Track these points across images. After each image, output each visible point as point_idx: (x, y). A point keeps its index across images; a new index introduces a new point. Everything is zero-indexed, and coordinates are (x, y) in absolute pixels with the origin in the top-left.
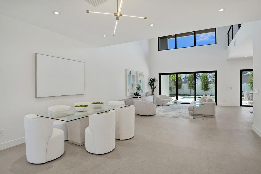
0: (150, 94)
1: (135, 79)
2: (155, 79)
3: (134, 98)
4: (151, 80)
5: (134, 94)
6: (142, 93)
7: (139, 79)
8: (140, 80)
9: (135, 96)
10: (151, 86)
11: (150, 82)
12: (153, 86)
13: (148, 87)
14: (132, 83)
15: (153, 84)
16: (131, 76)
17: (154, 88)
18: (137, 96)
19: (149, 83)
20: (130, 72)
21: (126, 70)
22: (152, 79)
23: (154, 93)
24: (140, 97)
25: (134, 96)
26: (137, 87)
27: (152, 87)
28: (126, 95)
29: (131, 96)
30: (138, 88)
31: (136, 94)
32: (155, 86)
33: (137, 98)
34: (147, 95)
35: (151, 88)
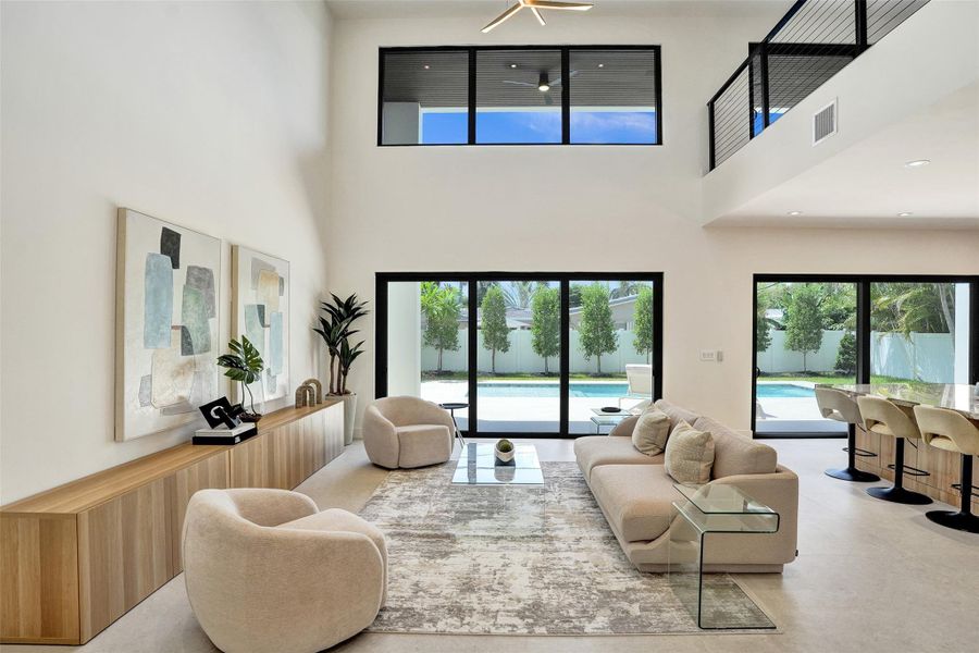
0: (325, 390)
1: (211, 299)
2: (358, 302)
3: (199, 441)
4: (332, 311)
5: (205, 410)
6: (273, 392)
7: (248, 297)
8: (261, 309)
9: (213, 423)
10: (332, 344)
11: (324, 322)
12: (345, 346)
13: (314, 346)
14: (184, 331)
15: (345, 334)
16: (180, 275)
17: (347, 357)
18: (222, 431)
19: (322, 328)
20: (170, 243)
21: (120, 215)
22: (336, 299)
23: (351, 382)
24: (252, 433)
25: (205, 430)
26: (227, 360)
27: (339, 348)
28: (116, 433)
29: (170, 430)
30: (242, 364)
31: (224, 411)
32: (352, 341)
33: (230, 441)
34: (307, 399)
35: (333, 353)
